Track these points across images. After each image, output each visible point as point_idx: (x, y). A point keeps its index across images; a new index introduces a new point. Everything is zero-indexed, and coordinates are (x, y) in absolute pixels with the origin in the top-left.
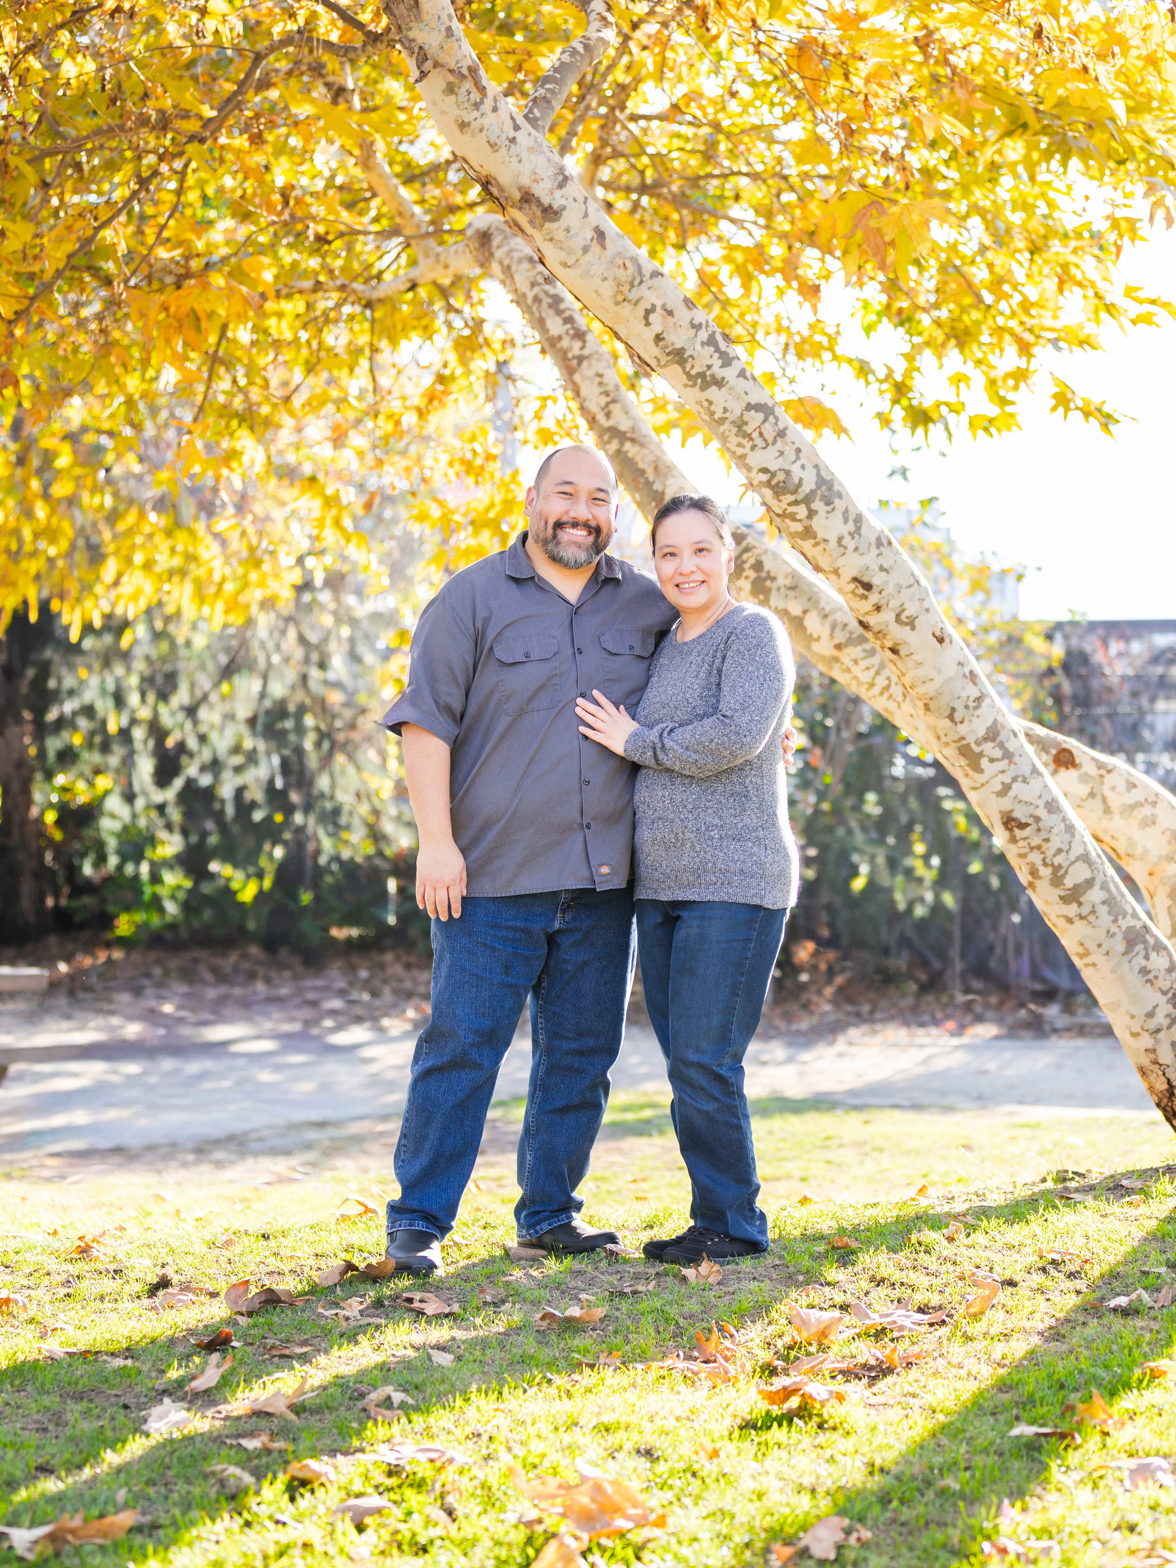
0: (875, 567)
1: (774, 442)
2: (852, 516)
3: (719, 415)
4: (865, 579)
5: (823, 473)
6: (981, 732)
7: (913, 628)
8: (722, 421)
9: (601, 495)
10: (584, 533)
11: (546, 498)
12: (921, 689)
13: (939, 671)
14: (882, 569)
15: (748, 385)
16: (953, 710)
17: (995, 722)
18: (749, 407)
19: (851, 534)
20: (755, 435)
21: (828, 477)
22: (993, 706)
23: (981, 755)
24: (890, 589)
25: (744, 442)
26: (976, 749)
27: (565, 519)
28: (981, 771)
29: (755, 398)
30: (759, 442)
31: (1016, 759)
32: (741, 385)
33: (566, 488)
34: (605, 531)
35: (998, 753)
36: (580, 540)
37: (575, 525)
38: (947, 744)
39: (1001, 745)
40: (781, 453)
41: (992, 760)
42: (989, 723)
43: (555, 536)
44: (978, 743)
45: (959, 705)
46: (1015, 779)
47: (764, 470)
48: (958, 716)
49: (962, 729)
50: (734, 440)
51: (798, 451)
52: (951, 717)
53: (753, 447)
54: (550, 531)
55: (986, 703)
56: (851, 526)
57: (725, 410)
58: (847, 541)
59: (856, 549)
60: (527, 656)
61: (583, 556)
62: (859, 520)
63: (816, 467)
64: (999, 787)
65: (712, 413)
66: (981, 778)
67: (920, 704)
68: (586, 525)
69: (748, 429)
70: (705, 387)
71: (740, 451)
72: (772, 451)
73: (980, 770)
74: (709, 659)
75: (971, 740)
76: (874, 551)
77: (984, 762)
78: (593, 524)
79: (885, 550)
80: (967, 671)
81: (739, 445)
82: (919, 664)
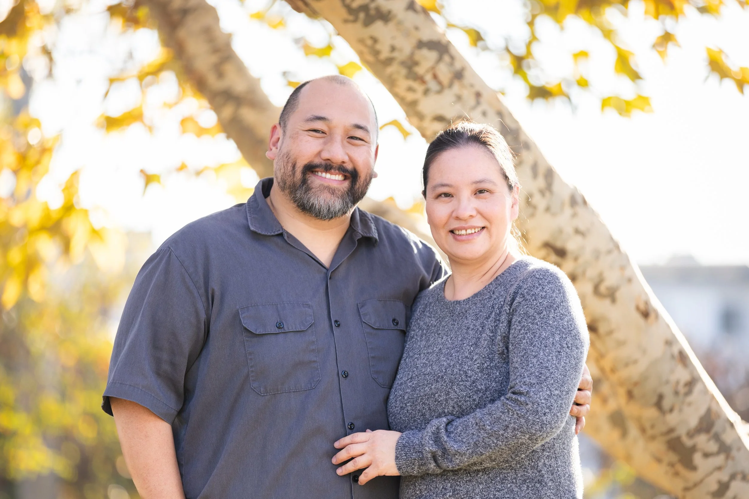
0: (569, 230)
1: (450, 85)
2: (542, 170)
3: (385, 54)
4: (559, 244)
5: (508, 122)
6: (693, 422)
7: (613, 300)
8: (389, 61)
9: (359, 133)
10: (339, 177)
11: (295, 137)
12: (624, 373)
13: (644, 352)
14: (577, 231)
15: (418, 19)
16: (661, 397)
17: (709, 411)
18: (421, 45)
19: (542, 192)
20: (428, 77)
21: (512, 126)
22: (706, 391)
23: (693, 449)
24: (587, 256)
25: (416, 85)
26: (688, 442)
27: (317, 161)
28: (694, 468)
29: (426, 35)
30: (433, 85)
31: (734, 453)
32: (410, 19)
33: (318, 125)
34: (363, 175)
35: (713, 447)
36: (334, 185)
37: (328, 167)
38: (653, 438)
39: (717, 438)
40: (459, 98)
41: (706, 455)
42: (702, 411)
43: (304, 181)
44: (691, 435)
45: (667, 391)
46: (733, 477)
47: (440, 119)
48: (666, 403)
49: (672, 419)
50: (403, 84)
51: (478, 95)
52: (659, 404)
53: (426, 92)
54: (299, 175)
55: (697, 388)
56: (541, 182)
57: (393, 49)
58: (537, 199)
59: (548, 209)
60: (279, 326)
61: (337, 204)
62: (549, 174)
63: (500, 114)
64: (714, 487)
65: (376, 53)
66: (694, 477)
67: (622, 392)
68: (341, 169)
69: (420, 70)
70: (369, 22)
71: (410, 97)
72: (448, 96)
73: (692, 467)
74: (489, 324)
75: (682, 432)
76: (568, 211)
77: (698, 458)
78: (349, 166)
79: (580, 210)
80: (675, 350)
81: (410, 89)
82: (621, 344)
